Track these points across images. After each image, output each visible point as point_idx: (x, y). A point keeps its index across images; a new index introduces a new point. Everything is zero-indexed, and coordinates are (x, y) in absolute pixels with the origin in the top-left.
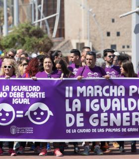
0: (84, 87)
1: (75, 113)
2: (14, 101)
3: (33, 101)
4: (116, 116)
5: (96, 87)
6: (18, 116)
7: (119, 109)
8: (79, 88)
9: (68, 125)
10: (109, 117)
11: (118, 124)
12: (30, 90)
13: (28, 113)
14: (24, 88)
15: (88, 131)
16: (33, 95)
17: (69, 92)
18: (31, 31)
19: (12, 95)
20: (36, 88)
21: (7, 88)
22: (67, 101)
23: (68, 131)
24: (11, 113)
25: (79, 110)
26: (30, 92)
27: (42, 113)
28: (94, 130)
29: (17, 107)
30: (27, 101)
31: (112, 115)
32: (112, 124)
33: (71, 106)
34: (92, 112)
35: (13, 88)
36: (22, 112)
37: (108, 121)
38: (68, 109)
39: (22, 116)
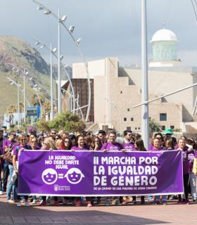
0: (106, 158)
1: (100, 176)
2: (57, 167)
3: (70, 166)
4: (130, 179)
5: (115, 158)
6: (60, 177)
7: (132, 174)
8: (102, 158)
9: (95, 184)
10: (125, 179)
11: (131, 184)
12: (68, 159)
13: (66, 176)
14: (64, 157)
15: (109, 189)
16: (70, 163)
17: (96, 160)
18: (70, 117)
19: (55, 162)
20: (72, 158)
21: (52, 157)
22: (95, 167)
23: (95, 189)
24: (54, 175)
25: (103, 174)
27: (77, 176)
28: (114, 189)
29: (59, 171)
30: (66, 167)
31: (127, 178)
32: (127, 184)
33: (97, 171)
34: (112, 175)
35: (56, 157)
36: (62, 175)
37: (124, 182)
38: (95, 173)
39: (62, 177)
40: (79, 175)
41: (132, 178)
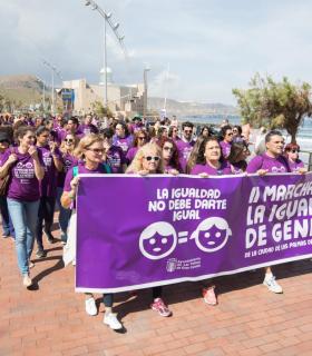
0: (274, 187)
1: (256, 227)
2: (176, 216)
3: (205, 214)
4: (302, 224)
5: (290, 186)
6: (181, 241)
7: (305, 214)
8: (267, 188)
10: (292, 226)
11: (304, 235)
12: (202, 196)
13: (195, 235)
14: (193, 192)
15: (270, 250)
16: (207, 205)
17: (254, 194)
19: (175, 205)
20: (214, 193)
21: (165, 193)
22: (250, 208)
23: (247, 255)
24: (170, 238)
25: (261, 221)
26: (202, 199)
27: (218, 235)
28: (278, 248)
29: (179, 226)
30: (195, 215)
31: (297, 222)
32: (296, 236)
33: (252, 218)
34: (275, 221)
35: (175, 193)
36: (185, 233)
37: (292, 233)
38: (249, 222)
39: (185, 240)
40: (224, 232)
41: (305, 221)
